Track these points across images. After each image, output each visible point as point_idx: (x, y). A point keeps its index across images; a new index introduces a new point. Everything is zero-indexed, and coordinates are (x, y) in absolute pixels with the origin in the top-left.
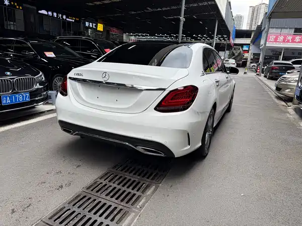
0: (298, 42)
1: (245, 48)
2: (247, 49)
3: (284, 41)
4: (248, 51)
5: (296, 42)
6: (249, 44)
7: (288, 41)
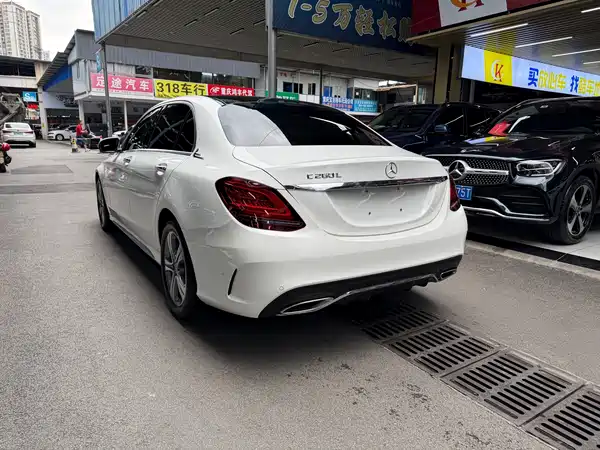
0: (147, 91)
1: (28, 98)
2: (33, 100)
3: (123, 88)
4: (35, 105)
5: (142, 90)
6: (35, 90)
7: (130, 89)
